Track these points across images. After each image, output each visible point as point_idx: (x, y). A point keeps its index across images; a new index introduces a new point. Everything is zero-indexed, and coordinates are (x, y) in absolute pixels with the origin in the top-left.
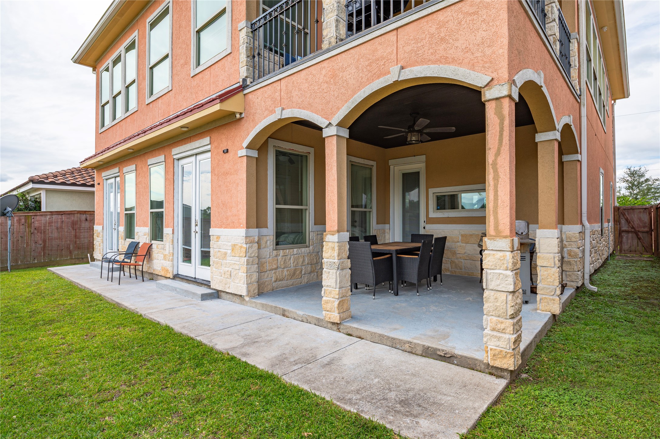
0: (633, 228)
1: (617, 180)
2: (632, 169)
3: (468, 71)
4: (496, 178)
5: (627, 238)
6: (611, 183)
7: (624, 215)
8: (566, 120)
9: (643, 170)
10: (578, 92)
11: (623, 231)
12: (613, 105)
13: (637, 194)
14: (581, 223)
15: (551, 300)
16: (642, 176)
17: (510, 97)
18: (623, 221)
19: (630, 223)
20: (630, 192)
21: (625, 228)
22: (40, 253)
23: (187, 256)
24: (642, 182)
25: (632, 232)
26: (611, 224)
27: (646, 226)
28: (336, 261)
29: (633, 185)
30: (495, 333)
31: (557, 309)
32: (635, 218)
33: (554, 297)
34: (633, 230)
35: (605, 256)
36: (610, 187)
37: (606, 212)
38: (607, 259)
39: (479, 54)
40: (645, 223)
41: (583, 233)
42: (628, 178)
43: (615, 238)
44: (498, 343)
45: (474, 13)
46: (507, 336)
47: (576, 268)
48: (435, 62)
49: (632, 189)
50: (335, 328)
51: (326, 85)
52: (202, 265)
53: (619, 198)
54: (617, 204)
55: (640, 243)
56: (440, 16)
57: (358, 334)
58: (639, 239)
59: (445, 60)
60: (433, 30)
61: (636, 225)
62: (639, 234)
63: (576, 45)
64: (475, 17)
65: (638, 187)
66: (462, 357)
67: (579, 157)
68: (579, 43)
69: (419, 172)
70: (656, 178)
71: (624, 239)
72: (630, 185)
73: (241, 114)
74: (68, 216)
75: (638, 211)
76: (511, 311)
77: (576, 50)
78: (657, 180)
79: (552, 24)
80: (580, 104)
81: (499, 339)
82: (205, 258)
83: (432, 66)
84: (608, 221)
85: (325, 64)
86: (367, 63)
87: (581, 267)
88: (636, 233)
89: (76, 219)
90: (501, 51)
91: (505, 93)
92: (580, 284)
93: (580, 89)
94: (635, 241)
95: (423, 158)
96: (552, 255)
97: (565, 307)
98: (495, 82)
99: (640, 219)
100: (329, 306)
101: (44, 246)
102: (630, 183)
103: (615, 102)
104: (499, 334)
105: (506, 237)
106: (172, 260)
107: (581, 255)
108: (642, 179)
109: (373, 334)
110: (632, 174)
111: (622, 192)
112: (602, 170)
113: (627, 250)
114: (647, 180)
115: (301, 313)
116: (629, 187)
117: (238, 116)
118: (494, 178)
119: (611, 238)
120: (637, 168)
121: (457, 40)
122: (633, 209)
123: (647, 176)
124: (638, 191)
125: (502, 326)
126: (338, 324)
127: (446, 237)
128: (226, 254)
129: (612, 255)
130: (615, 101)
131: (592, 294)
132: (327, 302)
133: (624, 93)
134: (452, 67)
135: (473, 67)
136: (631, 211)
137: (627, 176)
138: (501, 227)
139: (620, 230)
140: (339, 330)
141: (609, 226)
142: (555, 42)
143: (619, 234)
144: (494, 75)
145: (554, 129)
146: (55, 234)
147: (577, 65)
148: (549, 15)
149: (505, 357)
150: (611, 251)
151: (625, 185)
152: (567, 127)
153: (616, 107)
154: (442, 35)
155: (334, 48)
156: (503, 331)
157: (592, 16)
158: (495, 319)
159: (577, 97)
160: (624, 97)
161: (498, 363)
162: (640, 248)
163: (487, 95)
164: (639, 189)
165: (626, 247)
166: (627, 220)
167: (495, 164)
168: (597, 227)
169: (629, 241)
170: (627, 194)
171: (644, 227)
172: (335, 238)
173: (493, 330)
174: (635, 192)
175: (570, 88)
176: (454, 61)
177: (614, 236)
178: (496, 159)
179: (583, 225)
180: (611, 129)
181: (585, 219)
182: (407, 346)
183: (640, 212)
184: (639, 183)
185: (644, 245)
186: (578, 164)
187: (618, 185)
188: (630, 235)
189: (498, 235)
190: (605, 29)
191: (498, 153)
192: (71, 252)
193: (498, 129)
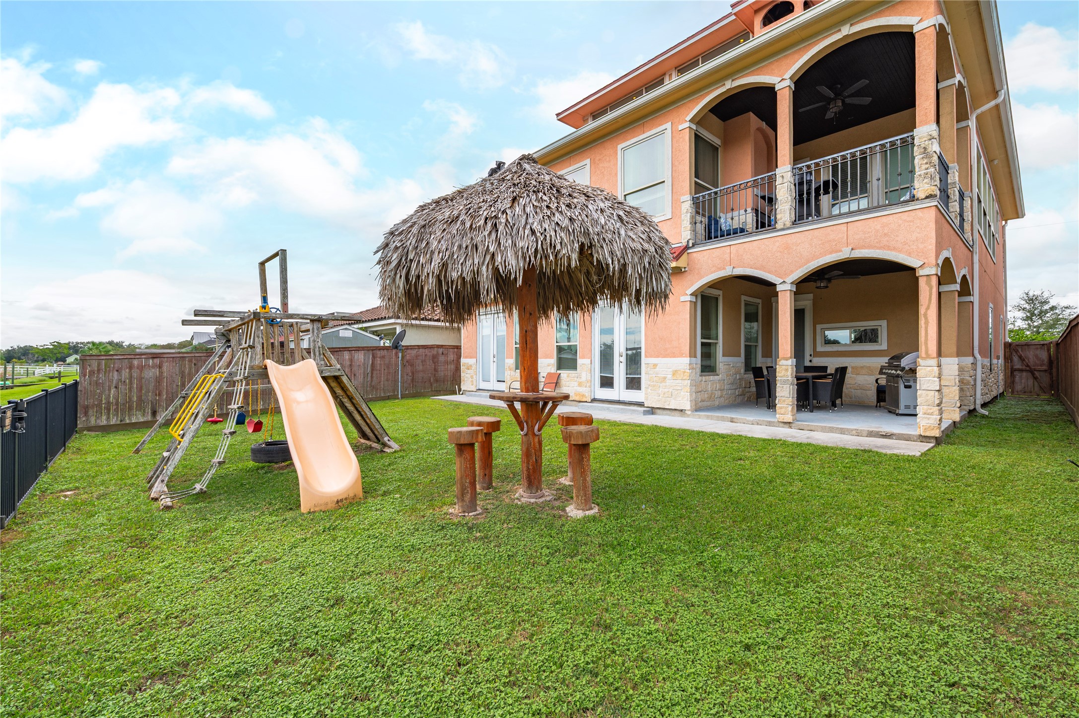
0: (1028, 366)
1: (1009, 308)
2: (1031, 294)
3: (906, 257)
4: (927, 323)
5: (1021, 377)
6: (1001, 317)
7: (1017, 351)
8: (964, 272)
9: (1046, 295)
10: (971, 243)
11: (1016, 370)
12: (1003, 227)
13: (1038, 327)
14: (973, 355)
15: (952, 411)
16: (1046, 302)
17: (937, 275)
18: (1016, 359)
19: (1024, 360)
20: (1029, 324)
21: (1018, 365)
22: (410, 384)
23: (607, 382)
24: (1046, 312)
25: (1026, 371)
26: (1001, 361)
27: (1044, 364)
28: (790, 378)
29: (1033, 314)
30: (926, 416)
31: (957, 418)
32: (1030, 355)
33: (955, 409)
34: (1028, 369)
35: (994, 393)
36: (1000, 320)
37: (995, 348)
38: (996, 397)
39: (915, 247)
40: (1043, 361)
41: (974, 364)
42: (1024, 306)
43: (1005, 378)
44: (928, 422)
45: (910, 221)
46: (935, 417)
47: (968, 394)
48: (880, 248)
49: (1032, 320)
50: (787, 426)
51: (779, 254)
52: (627, 388)
53: (1011, 331)
54: (1009, 340)
55: (1036, 383)
56: (884, 219)
57: (809, 428)
58: (1035, 378)
59: (889, 248)
60: (878, 227)
61: (1031, 363)
62: (1036, 372)
63: (969, 202)
64: (911, 224)
65: (1041, 318)
66: (899, 434)
67: (971, 299)
68: (971, 199)
69: (804, 309)
70: (1066, 306)
71: (1017, 379)
72: (1028, 314)
73: (685, 268)
74: (430, 350)
75: (1034, 347)
76: (937, 402)
77: (969, 207)
78: (1067, 308)
79: (954, 203)
80: (972, 252)
81: (929, 419)
82: (633, 383)
83: (877, 251)
84: (998, 358)
85: (778, 238)
86: (820, 243)
87: (973, 394)
88: (1032, 372)
89: (435, 353)
90: (930, 247)
91: (934, 272)
92: (972, 408)
93: (973, 240)
94: (1031, 382)
95: (811, 296)
96: (953, 377)
97: (963, 419)
98: (926, 265)
99: (1036, 356)
100: (783, 411)
101: (413, 379)
102: (1029, 312)
103: (1006, 223)
104: (928, 416)
105: (934, 358)
106: (590, 387)
107: (972, 383)
108: (1046, 307)
109: (822, 427)
110: (1031, 300)
111: (1017, 324)
112: (991, 305)
113: (1021, 391)
114: (1053, 308)
115: (751, 419)
116: (1027, 317)
117: (683, 270)
118: (925, 323)
119: (1001, 377)
120: (1038, 293)
121: (897, 236)
122: (1027, 345)
123: (1053, 303)
124: (1040, 322)
125: (931, 411)
126: (790, 423)
127: (847, 367)
128: (665, 378)
129: (1002, 394)
130: (1006, 221)
131: (983, 416)
132: (781, 408)
133: (1018, 212)
134: (894, 253)
135: (909, 254)
136: (1026, 347)
137: (1024, 302)
138: (930, 352)
139: (1012, 368)
140: (791, 427)
141: (999, 363)
142: (956, 217)
143: (1011, 373)
144: (926, 261)
145: (956, 282)
146: (421, 368)
147: (970, 219)
148: (952, 196)
149: (933, 429)
150: (1001, 391)
151: (1021, 314)
152: (964, 277)
153: (1007, 228)
154: (886, 231)
155: (788, 228)
156: (932, 414)
157: (983, 158)
158: (925, 407)
159: (970, 248)
160: (1018, 218)
161: (928, 434)
162: (1037, 388)
163: (920, 272)
164: (1042, 320)
165: (1018, 387)
166: (1020, 357)
167: (925, 315)
168: (987, 362)
169: (1023, 381)
170: (1025, 326)
171: (1041, 365)
172: (789, 362)
173: (925, 414)
174: (1036, 324)
175: (965, 243)
176: (894, 249)
177: (1005, 375)
178: (926, 312)
179: (975, 358)
180: (1002, 254)
181: (976, 352)
182: (854, 432)
183: (1037, 348)
184: (1041, 312)
185: (1041, 385)
186: (971, 304)
187: (1010, 315)
188: (1024, 374)
189: (928, 356)
190: (996, 162)
191: (928, 308)
192: (431, 385)
193: (928, 293)
